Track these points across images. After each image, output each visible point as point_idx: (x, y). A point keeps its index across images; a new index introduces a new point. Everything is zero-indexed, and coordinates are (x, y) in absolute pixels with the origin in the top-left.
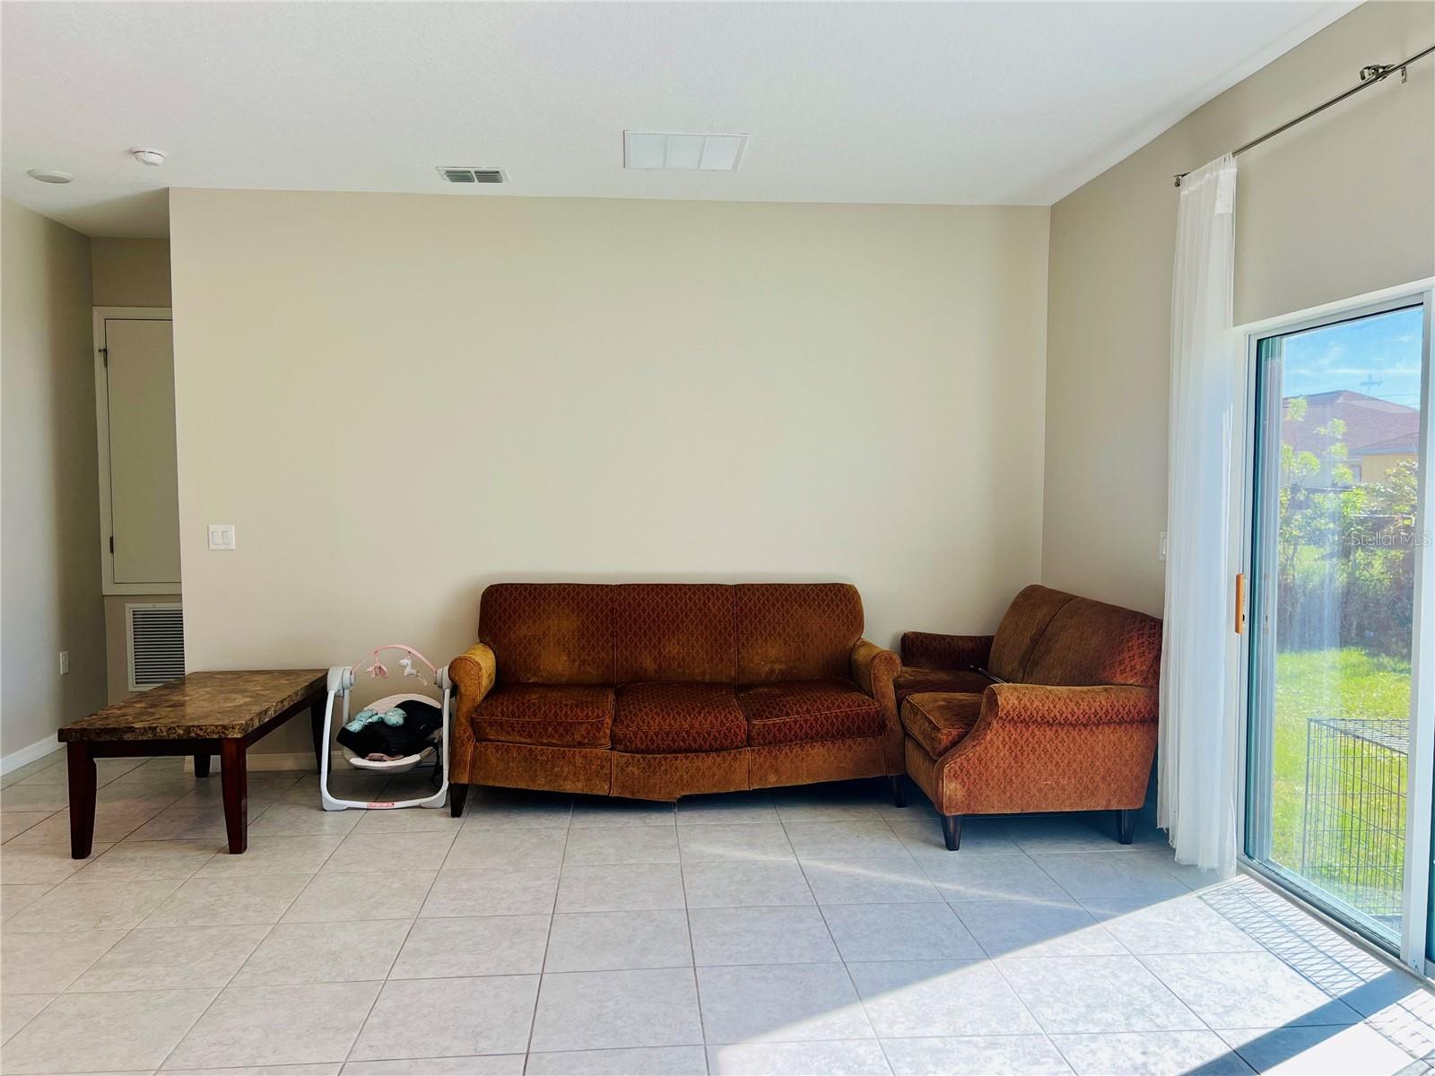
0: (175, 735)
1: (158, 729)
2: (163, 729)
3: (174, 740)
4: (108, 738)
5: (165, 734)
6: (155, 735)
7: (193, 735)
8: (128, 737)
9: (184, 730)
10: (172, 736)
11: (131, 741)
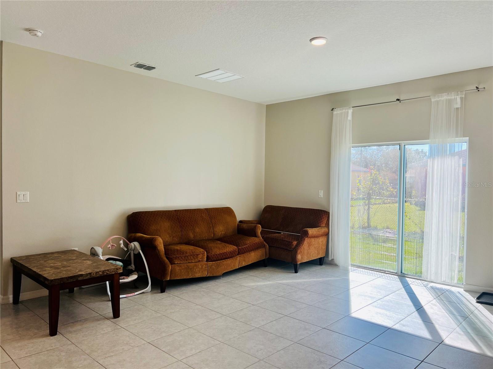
0: (99, 275)
1: (92, 274)
2: (94, 273)
3: (98, 277)
4: (72, 280)
5: (95, 275)
6: (91, 276)
7: (105, 274)
8: (80, 279)
9: (102, 272)
10: (97, 276)
11: (81, 280)
